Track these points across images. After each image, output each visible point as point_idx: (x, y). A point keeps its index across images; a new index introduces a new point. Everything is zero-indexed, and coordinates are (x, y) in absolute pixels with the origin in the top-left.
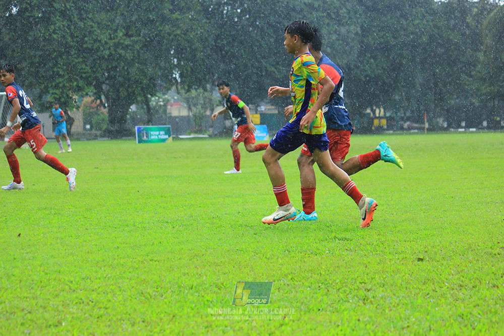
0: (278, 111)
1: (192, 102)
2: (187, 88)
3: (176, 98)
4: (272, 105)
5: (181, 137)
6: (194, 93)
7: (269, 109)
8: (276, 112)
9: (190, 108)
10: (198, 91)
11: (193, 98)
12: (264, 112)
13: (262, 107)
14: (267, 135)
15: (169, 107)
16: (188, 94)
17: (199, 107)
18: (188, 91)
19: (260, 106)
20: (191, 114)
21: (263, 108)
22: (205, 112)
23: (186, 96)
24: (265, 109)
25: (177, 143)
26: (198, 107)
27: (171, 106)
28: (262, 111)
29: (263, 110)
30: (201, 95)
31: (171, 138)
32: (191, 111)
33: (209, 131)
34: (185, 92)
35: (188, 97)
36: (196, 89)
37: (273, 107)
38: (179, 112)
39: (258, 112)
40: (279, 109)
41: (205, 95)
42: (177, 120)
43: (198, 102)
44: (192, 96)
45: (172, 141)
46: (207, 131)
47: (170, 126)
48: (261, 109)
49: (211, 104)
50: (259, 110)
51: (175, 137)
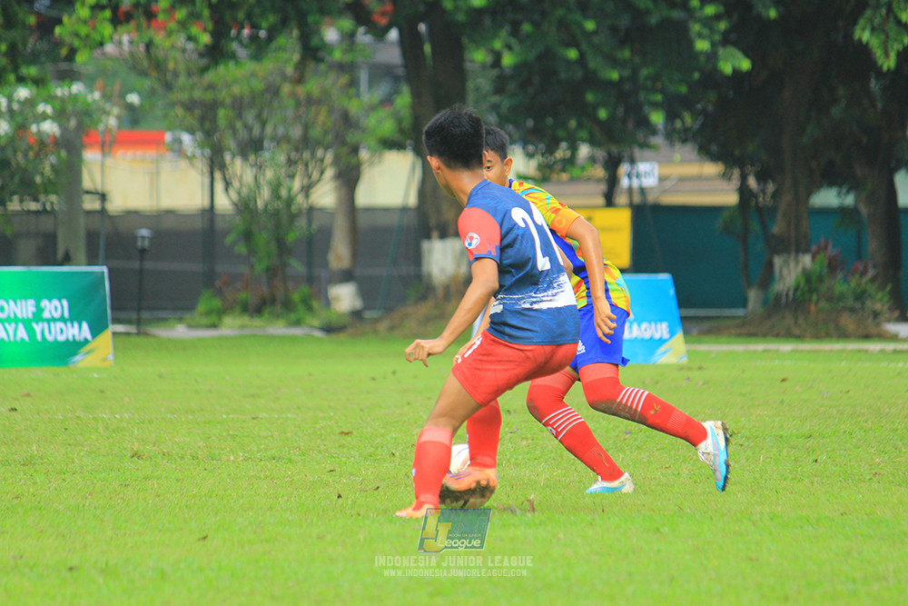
0: (744, 191)
1: (233, 128)
3: (133, 98)
4: (706, 152)
7: (682, 179)
8: (731, 199)
9: (216, 163)
11: (238, 106)
12: (652, 195)
13: (642, 167)
14: (672, 333)
16: (210, 76)
17: (275, 158)
19: (634, 162)
20: (221, 201)
22: (307, 190)
23: (197, 94)
24: (662, 179)
26: (264, 157)
28: (643, 191)
29: (650, 182)
30: (286, 89)
31: (106, 338)
32: (227, 184)
33: (327, 303)
35: (209, 96)
37: (711, 169)
39: (620, 198)
40: (743, 178)
41: (313, 86)
42: (143, 238)
43: (269, 130)
44: (236, 90)
45: (111, 358)
46: (315, 304)
47: (105, 269)
48: (638, 176)
49: (344, 143)
50: (625, 182)
51: (127, 334)
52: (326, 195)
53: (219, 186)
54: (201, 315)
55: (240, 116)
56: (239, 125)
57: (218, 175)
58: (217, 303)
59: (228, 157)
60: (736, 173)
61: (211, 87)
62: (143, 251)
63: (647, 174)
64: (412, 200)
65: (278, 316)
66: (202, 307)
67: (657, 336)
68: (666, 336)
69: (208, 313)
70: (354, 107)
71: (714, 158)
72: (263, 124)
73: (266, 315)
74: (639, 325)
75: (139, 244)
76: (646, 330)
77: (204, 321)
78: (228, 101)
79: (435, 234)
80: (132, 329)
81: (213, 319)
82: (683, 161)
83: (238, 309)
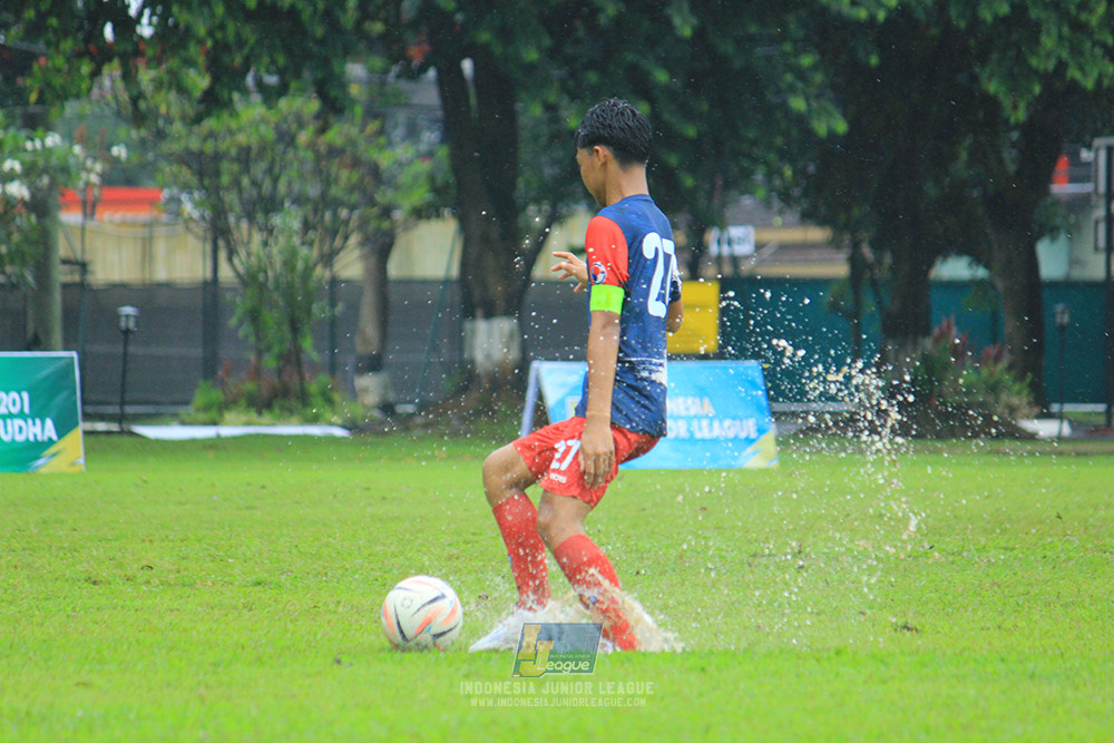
0: (855, 261)
1: (236, 183)
2: (199, 81)
3: (119, 151)
4: (808, 217)
5: (150, 431)
6: (250, 117)
7: (784, 248)
8: (839, 269)
9: (219, 233)
10: (283, 104)
11: (245, 157)
12: (745, 268)
13: (735, 232)
14: (761, 431)
15: (70, 217)
16: (210, 123)
17: (289, 220)
18: (212, 102)
19: (723, 226)
20: (226, 273)
21: (739, 240)
22: (328, 259)
23: (194, 144)
24: (759, 247)
25: (123, 478)
26: (277, 220)
27: (89, 207)
28: (735, 260)
29: (743, 249)
30: (304, 137)
31: (76, 437)
32: (231, 253)
33: (354, 394)
34: (190, 111)
35: (209, 147)
36: (270, 96)
37: (817, 234)
38: (147, 256)
39: (710, 269)
40: (856, 245)
41: (335, 136)
42: (127, 316)
43: (282, 186)
44: (242, 139)
45: (81, 461)
46: (337, 397)
47: (74, 354)
48: (730, 243)
49: (372, 202)
50: (713, 249)
51: (108, 433)
52: (352, 265)
53: (222, 255)
54: (198, 410)
55: (246, 170)
56: (245, 181)
57: (221, 243)
58: (217, 395)
59: (232, 219)
60: (847, 238)
61: (212, 135)
62: (127, 332)
63: (741, 241)
64: (455, 272)
65: (291, 412)
66: (199, 399)
67: (743, 435)
68: (753, 435)
69: (206, 408)
70: (385, 160)
71: (821, 222)
72: (275, 180)
73: (277, 411)
74: (721, 422)
75: (123, 324)
76: (729, 428)
77: (202, 416)
78: (233, 152)
79: (479, 312)
80: (114, 427)
81: (213, 414)
82: (785, 226)
83: (243, 402)
